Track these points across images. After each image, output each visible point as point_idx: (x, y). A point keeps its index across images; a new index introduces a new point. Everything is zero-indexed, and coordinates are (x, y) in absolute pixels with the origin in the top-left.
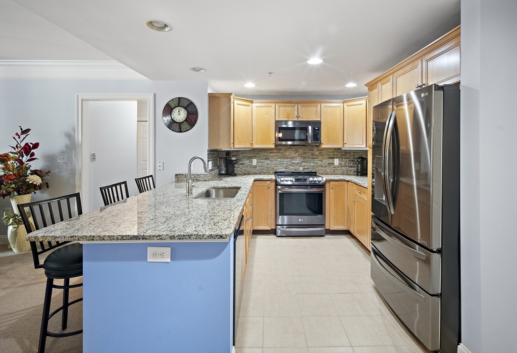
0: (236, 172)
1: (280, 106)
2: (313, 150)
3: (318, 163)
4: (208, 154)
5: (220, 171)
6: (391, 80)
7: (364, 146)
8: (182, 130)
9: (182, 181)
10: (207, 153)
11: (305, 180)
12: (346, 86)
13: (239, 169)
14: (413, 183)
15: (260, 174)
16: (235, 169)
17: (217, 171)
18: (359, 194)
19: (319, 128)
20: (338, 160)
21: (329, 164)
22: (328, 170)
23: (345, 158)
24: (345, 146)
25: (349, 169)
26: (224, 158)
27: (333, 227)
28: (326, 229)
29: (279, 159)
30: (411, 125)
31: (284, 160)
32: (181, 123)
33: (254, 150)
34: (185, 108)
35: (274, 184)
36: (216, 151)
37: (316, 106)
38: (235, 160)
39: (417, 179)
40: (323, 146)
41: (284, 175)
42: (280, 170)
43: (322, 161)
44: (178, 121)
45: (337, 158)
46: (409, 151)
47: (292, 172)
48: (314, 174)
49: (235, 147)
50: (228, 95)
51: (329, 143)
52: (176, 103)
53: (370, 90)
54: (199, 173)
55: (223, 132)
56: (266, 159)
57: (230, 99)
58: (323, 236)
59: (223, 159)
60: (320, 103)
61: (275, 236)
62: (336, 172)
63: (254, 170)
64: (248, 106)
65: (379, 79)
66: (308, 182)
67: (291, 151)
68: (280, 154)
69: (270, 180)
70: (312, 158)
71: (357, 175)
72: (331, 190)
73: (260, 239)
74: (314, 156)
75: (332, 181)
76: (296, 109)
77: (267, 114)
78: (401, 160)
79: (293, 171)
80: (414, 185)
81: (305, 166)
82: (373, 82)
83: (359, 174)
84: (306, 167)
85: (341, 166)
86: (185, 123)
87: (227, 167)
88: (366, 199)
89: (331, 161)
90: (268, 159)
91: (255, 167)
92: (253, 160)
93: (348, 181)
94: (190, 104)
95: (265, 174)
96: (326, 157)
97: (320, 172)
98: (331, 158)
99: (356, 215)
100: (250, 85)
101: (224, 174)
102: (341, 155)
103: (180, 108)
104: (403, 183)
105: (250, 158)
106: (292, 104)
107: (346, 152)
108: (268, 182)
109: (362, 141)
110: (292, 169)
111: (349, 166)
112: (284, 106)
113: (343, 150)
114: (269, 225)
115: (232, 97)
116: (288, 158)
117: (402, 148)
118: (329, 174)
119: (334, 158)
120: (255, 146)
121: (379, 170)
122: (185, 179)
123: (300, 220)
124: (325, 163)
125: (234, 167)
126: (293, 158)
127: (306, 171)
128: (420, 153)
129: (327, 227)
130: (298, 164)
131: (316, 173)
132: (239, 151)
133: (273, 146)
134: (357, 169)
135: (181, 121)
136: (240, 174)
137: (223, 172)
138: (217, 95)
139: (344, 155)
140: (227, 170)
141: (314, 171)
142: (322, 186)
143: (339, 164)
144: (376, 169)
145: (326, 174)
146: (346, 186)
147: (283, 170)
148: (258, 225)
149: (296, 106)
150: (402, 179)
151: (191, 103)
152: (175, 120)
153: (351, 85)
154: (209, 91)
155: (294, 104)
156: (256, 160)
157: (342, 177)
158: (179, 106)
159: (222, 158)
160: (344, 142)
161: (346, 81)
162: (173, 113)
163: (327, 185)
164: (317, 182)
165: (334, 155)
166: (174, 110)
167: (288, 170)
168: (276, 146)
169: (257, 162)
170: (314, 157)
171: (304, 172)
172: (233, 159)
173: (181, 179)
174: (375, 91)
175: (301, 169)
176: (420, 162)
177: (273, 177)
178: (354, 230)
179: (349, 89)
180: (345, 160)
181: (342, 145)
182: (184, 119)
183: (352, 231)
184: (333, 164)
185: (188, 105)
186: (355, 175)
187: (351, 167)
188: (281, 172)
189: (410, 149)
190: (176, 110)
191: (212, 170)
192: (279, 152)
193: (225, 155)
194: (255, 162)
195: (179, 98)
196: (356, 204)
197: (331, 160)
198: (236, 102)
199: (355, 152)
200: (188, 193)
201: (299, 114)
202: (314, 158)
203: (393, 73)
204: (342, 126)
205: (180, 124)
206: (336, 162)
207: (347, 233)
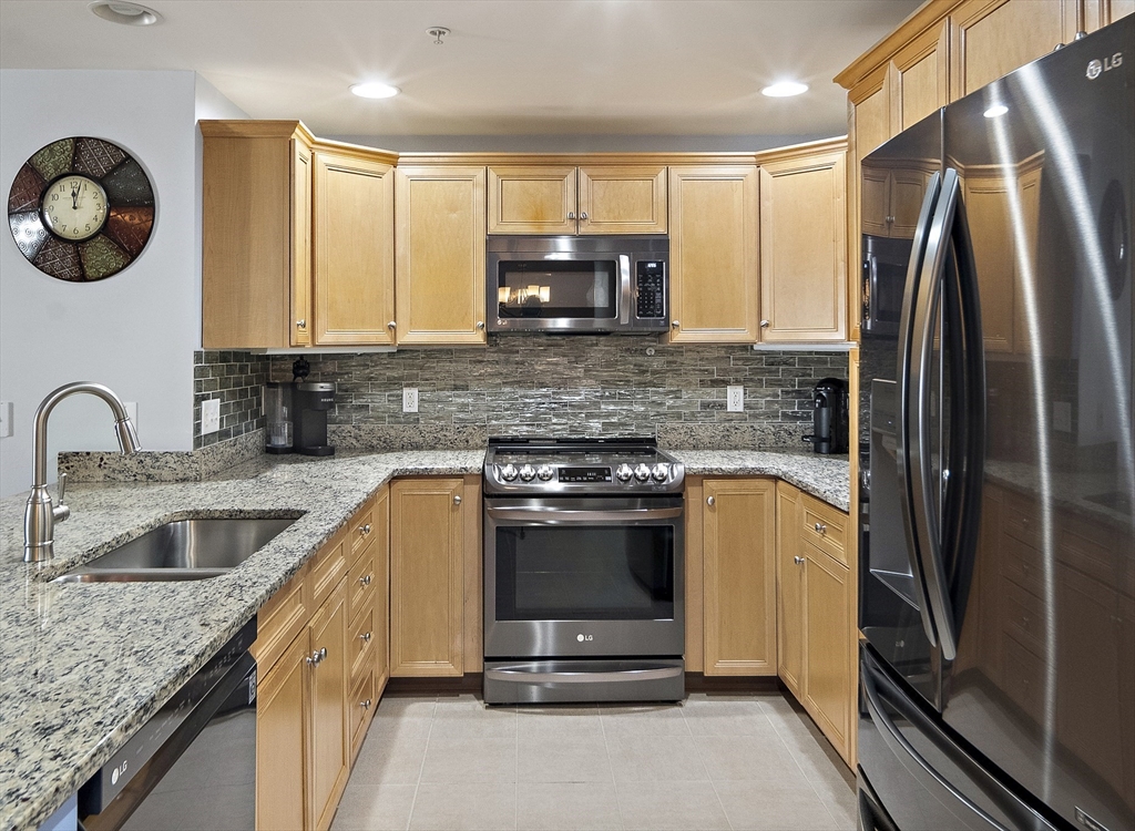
0: (332, 440)
1: (503, 178)
2: (642, 352)
3: (661, 404)
4: (199, 372)
5: (268, 438)
6: (942, 46)
7: (841, 335)
8: (90, 272)
9: (86, 482)
10: (192, 366)
11: (602, 473)
12: (767, 92)
13: (349, 427)
14: (1039, 483)
15: (433, 448)
16: (331, 427)
17: (252, 438)
18: (818, 535)
19: (660, 265)
20: (740, 390)
21: (705, 406)
22: (703, 430)
23: (770, 384)
24: (768, 334)
25: (788, 425)
26: (284, 385)
27: (721, 666)
28: (688, 675)
29: (507, 389)
30: (1030, 239)
31: (530, 392)
32: (84, 241)
33: (403, 350)
34: (100, 181)
35: (474, 490)
36: (243, 356)
37: (651, 178)
38: (330, 394)
39: (1056, 467)
40: (679, 337)
41: (528, 452)
42: (512, 433)
43: (677, 395)
44: (68, 233)
45: (737, 382)
46: (1025, 354)
47: (559, 441)
48: (642, 447)
49: (321, 340)
50: (283, 130)
51: (700, 322)
52: (63, 159)
53: (857, 98)
54: (157, 450)
55: (261, 282)
56: (456, 388)
57: (291, 144)
58: (673, 703)
59: (280, 390)
60: (667, 164)
61: (479, 705)
62: (735, 438)
63: (410, 434)
64: (379, 175)
65: (889, 48)
66: (611, 483)
67: (556, 355)
68: (511, 368)
69: (461, 476)
70: (639, 384)
71: (817, 451)
72: (708, 514)
73: (418, 715)
74: (649, 377)
75: (711, 475)
76: (570, 188)
77: (453, 210)
78: (988, 391)
79: (565, 435)
80: (1039, 495)
81: (609, 415)
82: (869, 64)
83: (824, 446)
84: (614, 420)
85: (755, 416)
86: (101, 242)
87: (294, 418)
88: (844, 560)
89: (712, 395)
90: (466, 388)
91: (412, 419)
92: (406, 391)
93: (776, 478)
94: (122, 164)
95: (451, 446)
96: (695, 378)
97: (671, 437)
98: (715, 383)
99: (806, 618)
100: (375, 90)
101: (286, 451)
102: (755, 371)
103: (78, 180)
104: (1000, 484)
105: (395, 384)
106: (555, 171)
107: (774, 360)
108: (454, 484)
109: (831, 314)
110: (559, 427)
111: (784, 414)
112: (520, 178)
113: (762, 353)
114: (458, 659)
115: (297, 136)
116: (543, 385)
117: (990, 341)
118: (704, 448)
119: (726, 383)
120: (409, 337)
121: (888, 443)
122: (100, 475)
123: (580, 638)
124: (689, 404)
125: (325, 422)
126: (564, 383)
127: (616, 435)
128: (1075, 363)
129: (693, 667)
130: (581, 407)
131: (652, 441)
132: (351, 356)
133: (478, 338)
134: (817, 427)
135: (82, 233)
136: (352, 451)
137: (282, 441)
138: (237, 129)
139: (763, 371)
140: (296, 433)
141: (646, 434)
142: (673, 497)
143: (746, 406)
144: (877, 437)
145: (695, 448)
146: (768, 496)
147: (524, 431)
148: (412, 659)
149: (571, 178)
150: (994, 469)
151: (127, 161)
152: (58, 229)
153: (785, 88)
154: (204, 113)
155: (563, 171)
156: (415, 391)
157: (752, 461)
158: (73, 173)
159: (275, 385)
160: (760, 317)
161: (765, 74)
162: (49, 202)
163: (692, 495)
164: (650, 482)
165: (726, 371)
166: (55, 190)
167: (541, 432)
168: (489, 335)
169: (422, 400)
170: (647, 379)
171: (607, 441)
172: (322, 387)
173: (83, 473)
174: (877, 99)
175: (595, 428)
176: (1073, 400)
177: (475, 460)
178: (799, 678)
179: (778, 106)
180: (770, 390)
181: (755, 333)
182: (95, 226)
183: (791, 681)
184: (723, 406)
185: (115, 168)
186: (805, 451)
187: (794, 417)
188: (514, 440)
189: (1029, 346)
190: (62, 189)
191: (223, 434)
192: (507, 362)
193: (291, 375)
194: (411, 399)
195: (78, 140)
196: (805, 578)
197: (714, 391)
198: (323, 158)
199: (809, 359)
200: (33, 547)
201: (583, 209)
202: (646, 384)
203: (948, 13)
204: (755, 257)
205: (79, 244)
206: (735, 398)
207: (772, 686)
